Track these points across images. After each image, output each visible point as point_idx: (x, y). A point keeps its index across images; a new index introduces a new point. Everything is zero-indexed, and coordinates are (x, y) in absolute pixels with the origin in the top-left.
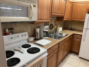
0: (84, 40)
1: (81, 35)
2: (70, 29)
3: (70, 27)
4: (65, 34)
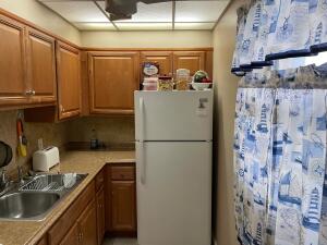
0: (143, 182)
1: (134, 164)
2: (94, 145)
3: (90, 137)
4: (75, 175)
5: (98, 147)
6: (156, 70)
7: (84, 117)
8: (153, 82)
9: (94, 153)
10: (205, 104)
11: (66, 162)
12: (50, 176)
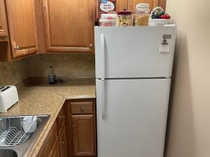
0: (104, 117)
1: (94, 100)
2: (52, 80)
3: (48, 73)
4: (35, 118)
5: (56, 82)
6: (113, 6)
7: (41, 55)
8: (110, 18)
9: (52, 88)
10: (168, 40)
11: (26, 100)
12: (7, 119)
